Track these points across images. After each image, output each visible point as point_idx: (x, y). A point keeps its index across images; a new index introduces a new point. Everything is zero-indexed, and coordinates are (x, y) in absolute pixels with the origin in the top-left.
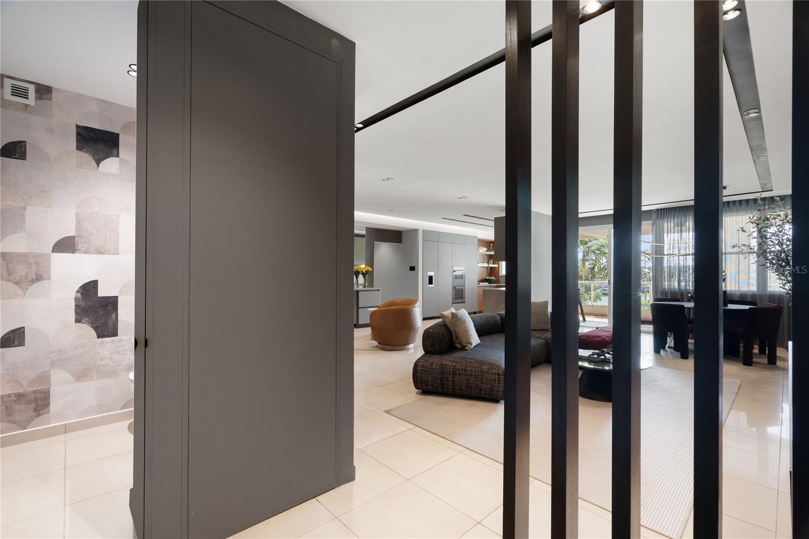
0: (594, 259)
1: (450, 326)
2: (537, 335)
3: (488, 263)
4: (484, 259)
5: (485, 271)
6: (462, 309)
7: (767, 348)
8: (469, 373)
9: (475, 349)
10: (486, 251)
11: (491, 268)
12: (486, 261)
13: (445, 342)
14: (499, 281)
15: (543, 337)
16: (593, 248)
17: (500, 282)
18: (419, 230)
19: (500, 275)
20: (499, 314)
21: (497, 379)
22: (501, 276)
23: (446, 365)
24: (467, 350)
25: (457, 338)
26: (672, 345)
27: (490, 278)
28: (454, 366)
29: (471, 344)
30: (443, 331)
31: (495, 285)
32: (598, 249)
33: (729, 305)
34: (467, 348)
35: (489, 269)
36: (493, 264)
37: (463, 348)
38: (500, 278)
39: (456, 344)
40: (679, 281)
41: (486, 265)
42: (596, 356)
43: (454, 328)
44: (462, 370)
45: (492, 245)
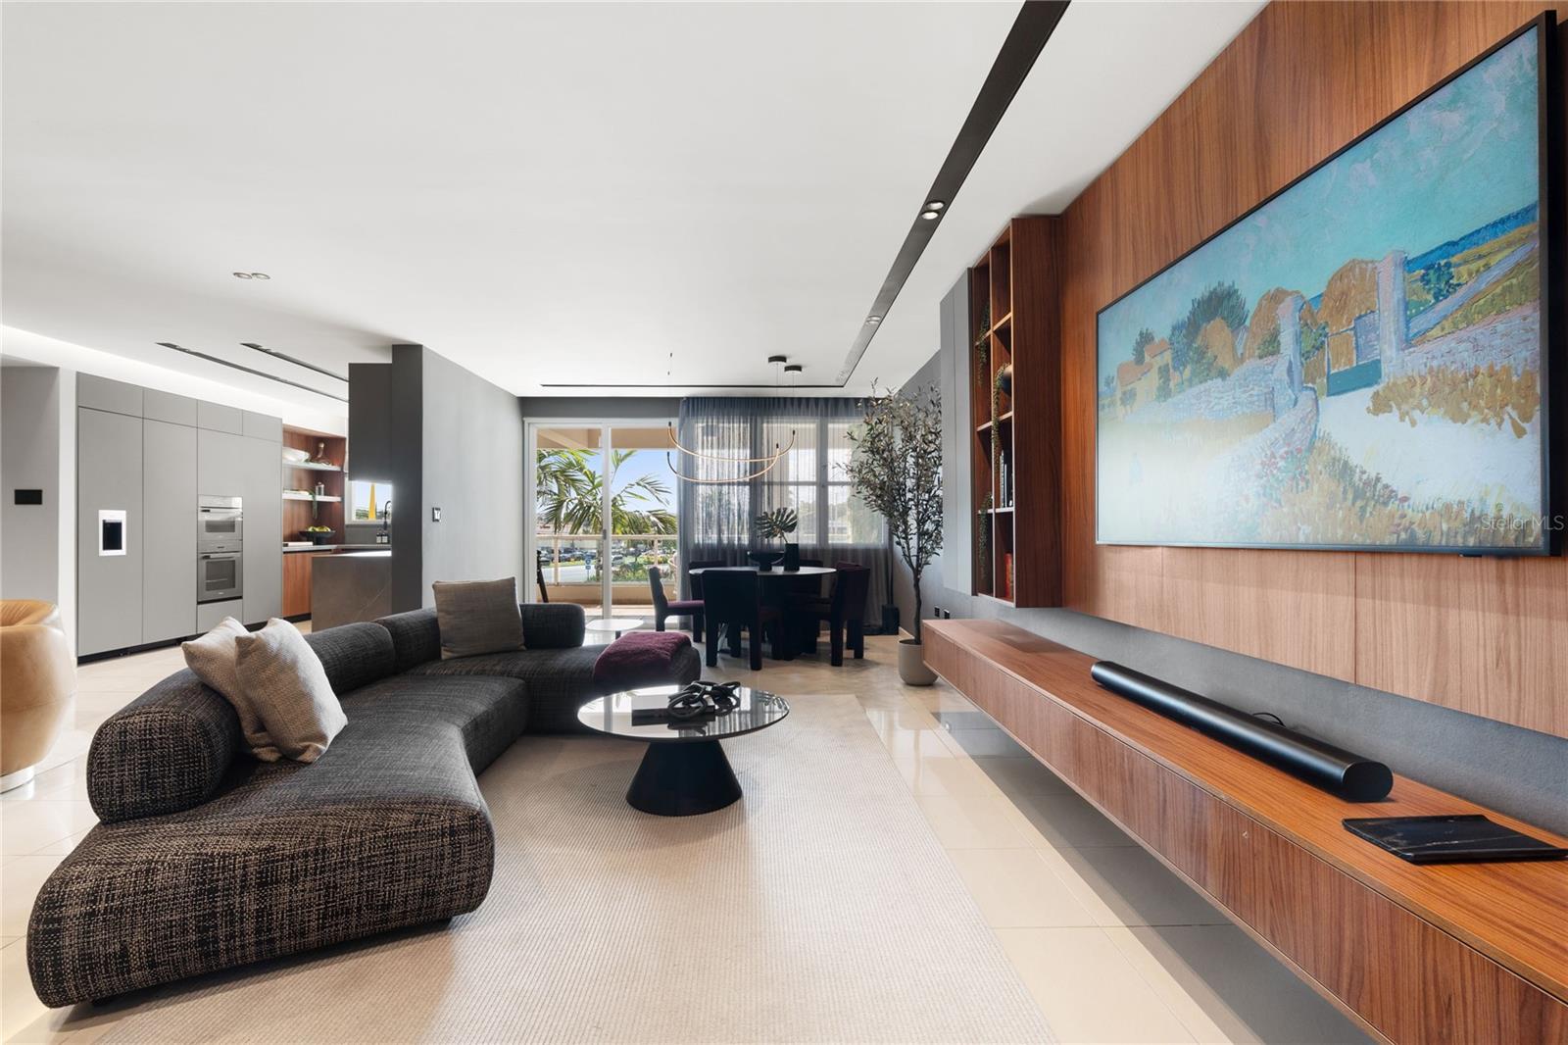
0: (557, 492)
1: (228, 689)
2: (498, 668)
3: (312, 492)
4: (300, 480)
5: (303, 511)
6: (273, 619)
7: (845, 631)
8: (335, 858)
9: (339, 751)
10: (306, 461)
11: (320, 504)
12: (305, 483)
13: (212, 754)
14: (344, 538)
15: (517, 670)
16: (554, 468)
17: (347, 538)
18: (61, 373)
19: (347, 522)
20: (385, 623)
21: (447, 850)
22: (348, 526)
23: (224, 857)
24: (308, 764)
25: (261, 726)
26: (726, 646)
27: (317, 530)
28: (268, 850)
29: (322, 738)
30: (200, 712)
31: (333, 547)
32: (563, 471)
33: (801, 568)
34: (307, 756)
35: (315, 507)
36: (325, 494)
37: (290, 760)
38: (345, 529)
39: (256, 750)
40: (720, 532)
41: (305, 496)
42: (680, 705)
43: (248, 692)
44: (306, 855)
45: (322, 446)
